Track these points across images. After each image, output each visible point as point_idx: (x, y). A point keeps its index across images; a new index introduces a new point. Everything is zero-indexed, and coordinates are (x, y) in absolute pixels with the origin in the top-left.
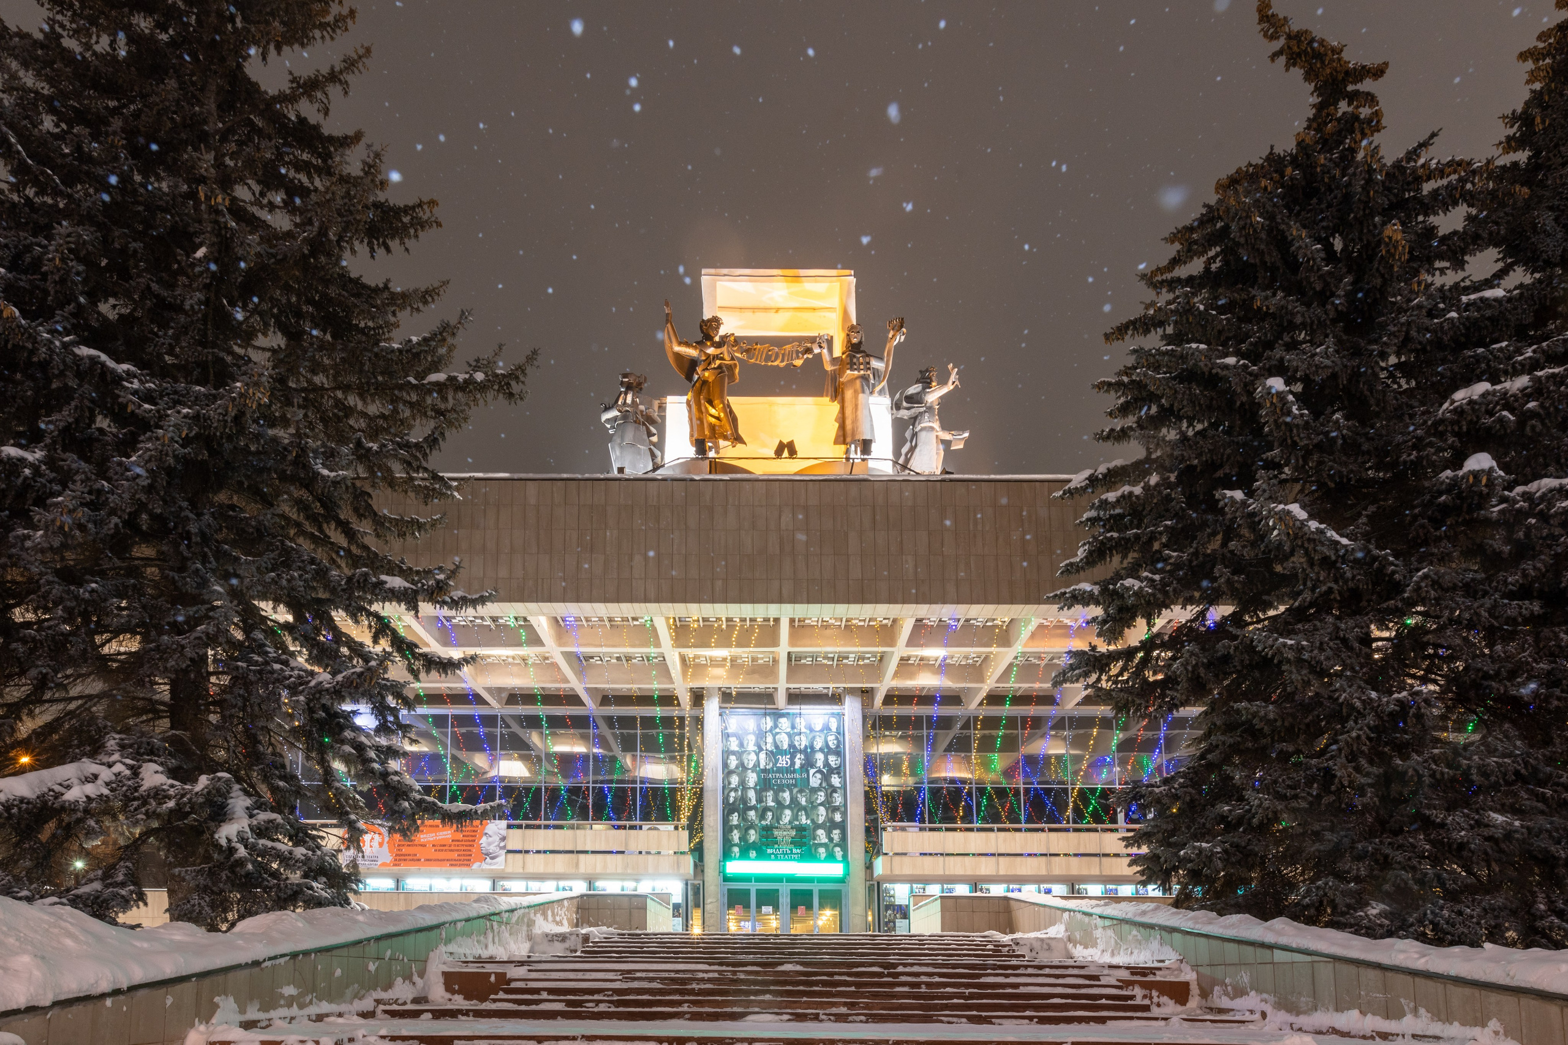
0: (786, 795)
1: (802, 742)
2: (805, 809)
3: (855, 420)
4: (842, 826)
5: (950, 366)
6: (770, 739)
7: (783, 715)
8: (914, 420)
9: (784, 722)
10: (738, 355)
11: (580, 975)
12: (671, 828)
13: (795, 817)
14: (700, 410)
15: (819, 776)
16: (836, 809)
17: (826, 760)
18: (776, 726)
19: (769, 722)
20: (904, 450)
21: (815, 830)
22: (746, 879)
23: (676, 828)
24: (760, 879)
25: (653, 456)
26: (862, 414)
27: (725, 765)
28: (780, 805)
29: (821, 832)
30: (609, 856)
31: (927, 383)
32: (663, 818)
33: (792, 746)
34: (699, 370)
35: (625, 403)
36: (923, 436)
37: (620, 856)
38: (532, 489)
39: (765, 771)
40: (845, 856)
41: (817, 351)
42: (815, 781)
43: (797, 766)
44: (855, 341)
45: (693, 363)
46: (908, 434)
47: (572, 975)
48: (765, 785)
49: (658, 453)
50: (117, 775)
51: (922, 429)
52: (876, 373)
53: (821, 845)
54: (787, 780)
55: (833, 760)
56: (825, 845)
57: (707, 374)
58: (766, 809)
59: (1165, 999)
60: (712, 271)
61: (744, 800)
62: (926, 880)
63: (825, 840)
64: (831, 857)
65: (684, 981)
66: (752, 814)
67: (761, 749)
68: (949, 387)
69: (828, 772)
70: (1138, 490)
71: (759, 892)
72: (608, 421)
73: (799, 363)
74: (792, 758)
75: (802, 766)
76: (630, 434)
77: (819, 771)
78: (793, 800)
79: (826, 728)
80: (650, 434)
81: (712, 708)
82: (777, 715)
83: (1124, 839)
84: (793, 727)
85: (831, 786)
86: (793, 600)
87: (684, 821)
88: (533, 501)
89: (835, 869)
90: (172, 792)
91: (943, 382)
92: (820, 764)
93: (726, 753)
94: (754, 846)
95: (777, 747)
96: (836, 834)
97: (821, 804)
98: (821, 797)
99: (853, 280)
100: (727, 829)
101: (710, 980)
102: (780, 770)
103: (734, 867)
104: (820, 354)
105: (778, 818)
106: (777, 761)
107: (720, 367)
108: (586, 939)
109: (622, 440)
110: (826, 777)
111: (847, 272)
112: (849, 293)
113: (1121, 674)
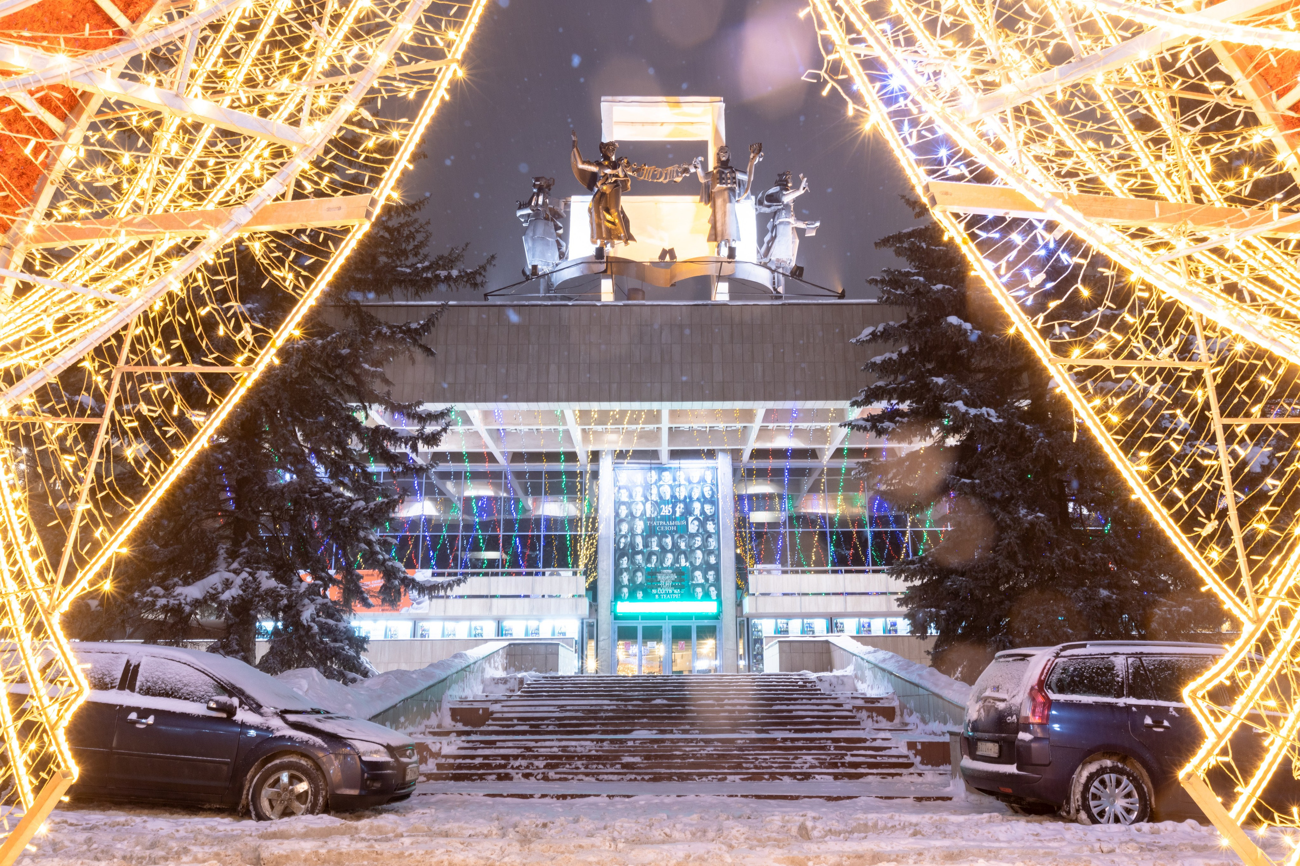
0: (668, 541)
1: (682, 493)
2: (684, 552)
3: (724, 224)
4: (716, 568)
5: (801, 175)
6: (654, 490)
7: (665, 469)
8: (774, 214)
9: (667, 476)
10: (630, 173)
11: (533, 709)
12: (570, 573)
13: (676, 560)
14: (599, 216)
15: (696, 523)
16: (711, 552)
17: (703, 508)
18: (660, 479)
19: (654, 475)
20: (767, 238)
21: (693, 571)
22: (634, 617)
23: (575, 574)
24: (646, 617)
25: (559, 245)
26: (729, 219)
27: (617, 514)
28: (664, 550)
29: (698, 574)
30: (517, 600)
31: (785, 187)
32: (563, 564)
33: (673, 496)
34: (599, 184)
35: (537, 204)
36: (781, 229)
37: (526, 600)
38: (473, 312)
39: (650, 519)
40: (719, 595)
41: (692, 170)
42: (693, 528)
43: (678, 515)
44: (724, 159)
45: (594, 177)
46: (769, 226)
47: (528, 709)
48: (650, 532)
49: (563, 244)
50: (244, 580)
51: (781, 223)
52: (740, 183)
53: (698, 585)
54: (670, 526)
55: (708, 509)
56: (702, 585)
57: (605, 187)
58: (652, 553)
59: (880, 718)
60: (610, 98)
61: (632, 545)
62: (789, 616)
63: (701, 581)
64: (707, 595)
65: (596, 712)
66: (639, 558)
67: (647, 500)
68: (801, 192)
69: (704, 520)
70: (895, 356)
71: (644, 628)
72: (522, 216)
73: (678, 179)
74: (674, 508)
75: (682, 515)
76: (541, 227)
77: (697, 519)
78: (675, 545)
79: (703, 480)
80: (557, 228)
81: (606, 464)
82: (661, 469)
83: (898, 600)
84: (674, 480)
85: (706, 531)
86: (671, 399)
87: (582, 567)
88: (473, 322)
89: (710, 607)
90: (283, 592)
91: (796, 187)
92: (697, 512)
93: (618, 504)
94: (640, 587)
95: (661, 498)
96: (711, 575)
97: (698, 548)
98: (698, 541)
99: (723, 105)
100: (618, 572)
101: (612, 711)
102: (664, 518)
103: (624, 607)
104: (695, 173)
105: (661, 561)
106: (661, 510)
107: (616, 181)
108: (521, 681)
109: (534, 234)
110: (703, 524)
111: (718, 98)
112: (719, 115)
113: (894, 477)
